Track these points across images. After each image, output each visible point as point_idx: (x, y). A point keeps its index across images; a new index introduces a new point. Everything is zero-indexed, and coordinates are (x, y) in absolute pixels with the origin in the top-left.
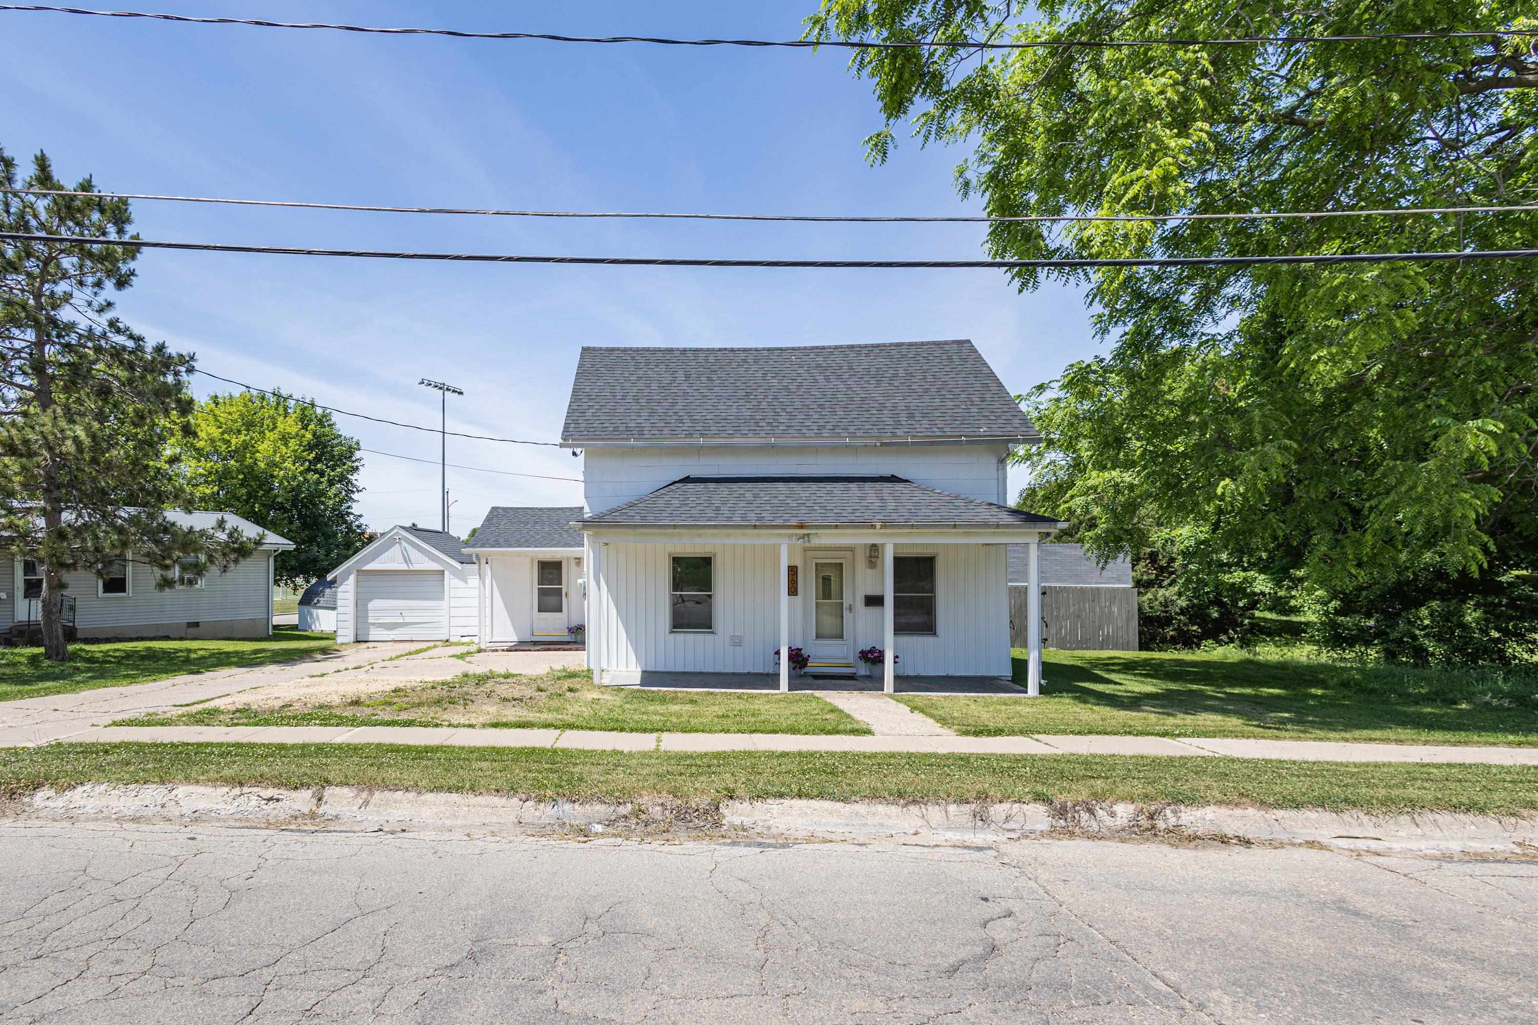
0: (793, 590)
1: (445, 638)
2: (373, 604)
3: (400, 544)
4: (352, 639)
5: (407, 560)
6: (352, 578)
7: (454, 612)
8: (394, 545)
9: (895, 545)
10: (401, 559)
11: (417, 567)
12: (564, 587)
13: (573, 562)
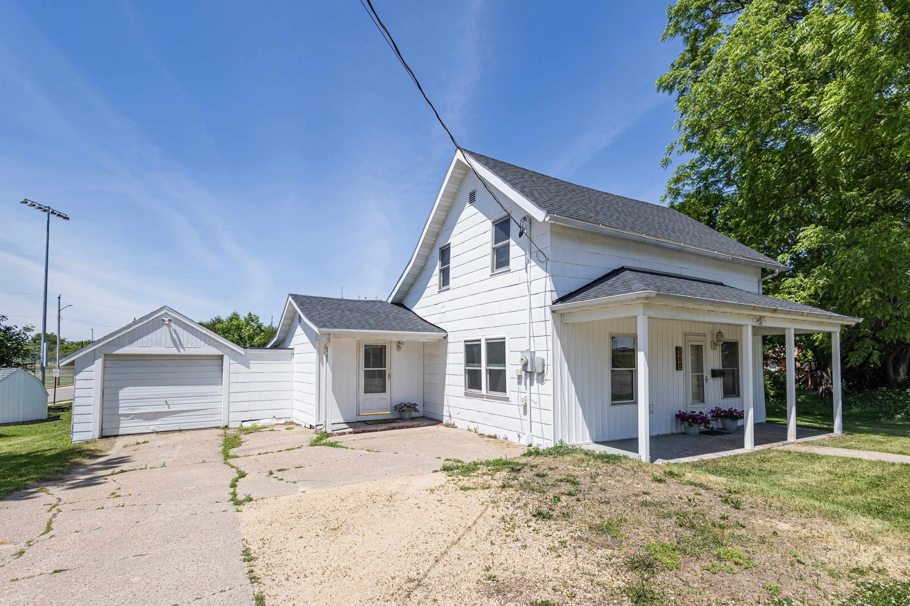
0: (679, 367)
1: (222, 425)
2: (125, 393)
3: (169, 326)
4: (97, 435)
5: (177, 343)
6: (99, 363)
7: (233, 397)
8: (159, 327)
9: (795, 330)
10: (170, 342)
11: (189, 352)
12: (387, 369)
13: (394, 346)
